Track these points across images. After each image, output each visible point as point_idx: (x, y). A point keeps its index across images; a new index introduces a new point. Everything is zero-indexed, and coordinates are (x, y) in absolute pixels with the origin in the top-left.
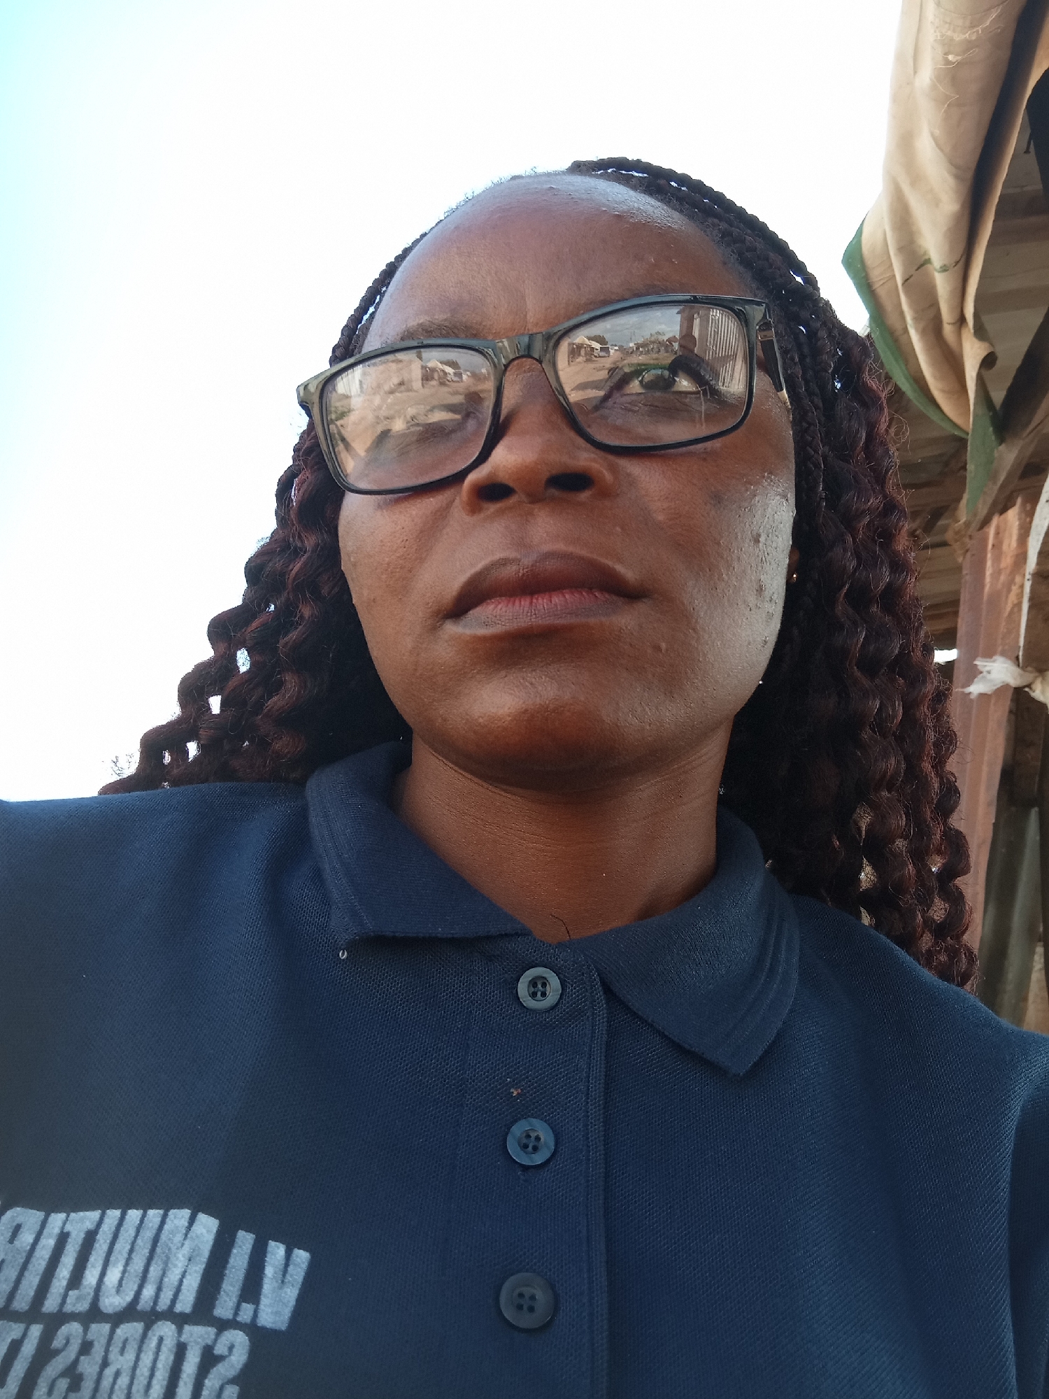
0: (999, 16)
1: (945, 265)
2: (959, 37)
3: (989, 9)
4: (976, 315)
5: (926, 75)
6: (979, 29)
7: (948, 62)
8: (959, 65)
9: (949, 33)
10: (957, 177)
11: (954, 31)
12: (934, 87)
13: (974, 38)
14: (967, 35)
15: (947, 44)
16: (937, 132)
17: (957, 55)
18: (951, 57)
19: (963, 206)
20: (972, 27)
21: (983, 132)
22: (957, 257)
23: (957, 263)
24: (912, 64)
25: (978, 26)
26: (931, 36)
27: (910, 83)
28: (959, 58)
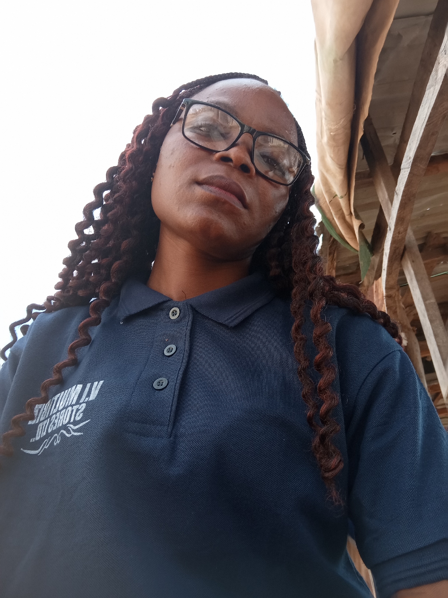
0: (344, 121)
1: (342, 196)
2: (333, 128)
3: (341, 119)
4: (355, 211)
5: (325, 139)
6: (339, 125)
7: (331, 135)
8: (335, 135)
9: (330, 127)
10: (340, 168)
11: (331, 126)
12: (328, 142)
13: (338, 127)
14: (335, 127)
15: (330, 130)
16: (332, 156)
17: (333, 132)
18: (332, 133)
19: (344, 177)
20: (337, 124)
21: (347, 154)
22: (345, 193)
23: (346, 195)
24: (320, 136)
25: (339, 124)
26: (325, 128)
27: (321, 141)
28: (334, 133)
